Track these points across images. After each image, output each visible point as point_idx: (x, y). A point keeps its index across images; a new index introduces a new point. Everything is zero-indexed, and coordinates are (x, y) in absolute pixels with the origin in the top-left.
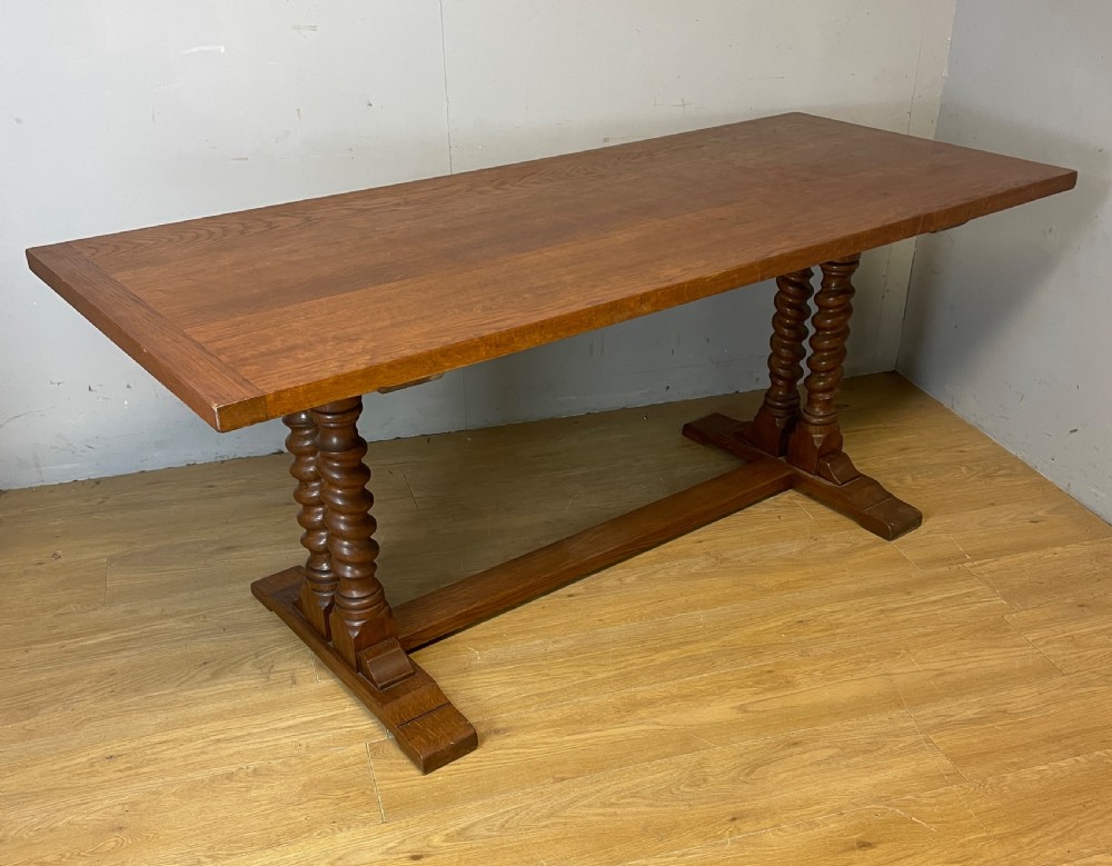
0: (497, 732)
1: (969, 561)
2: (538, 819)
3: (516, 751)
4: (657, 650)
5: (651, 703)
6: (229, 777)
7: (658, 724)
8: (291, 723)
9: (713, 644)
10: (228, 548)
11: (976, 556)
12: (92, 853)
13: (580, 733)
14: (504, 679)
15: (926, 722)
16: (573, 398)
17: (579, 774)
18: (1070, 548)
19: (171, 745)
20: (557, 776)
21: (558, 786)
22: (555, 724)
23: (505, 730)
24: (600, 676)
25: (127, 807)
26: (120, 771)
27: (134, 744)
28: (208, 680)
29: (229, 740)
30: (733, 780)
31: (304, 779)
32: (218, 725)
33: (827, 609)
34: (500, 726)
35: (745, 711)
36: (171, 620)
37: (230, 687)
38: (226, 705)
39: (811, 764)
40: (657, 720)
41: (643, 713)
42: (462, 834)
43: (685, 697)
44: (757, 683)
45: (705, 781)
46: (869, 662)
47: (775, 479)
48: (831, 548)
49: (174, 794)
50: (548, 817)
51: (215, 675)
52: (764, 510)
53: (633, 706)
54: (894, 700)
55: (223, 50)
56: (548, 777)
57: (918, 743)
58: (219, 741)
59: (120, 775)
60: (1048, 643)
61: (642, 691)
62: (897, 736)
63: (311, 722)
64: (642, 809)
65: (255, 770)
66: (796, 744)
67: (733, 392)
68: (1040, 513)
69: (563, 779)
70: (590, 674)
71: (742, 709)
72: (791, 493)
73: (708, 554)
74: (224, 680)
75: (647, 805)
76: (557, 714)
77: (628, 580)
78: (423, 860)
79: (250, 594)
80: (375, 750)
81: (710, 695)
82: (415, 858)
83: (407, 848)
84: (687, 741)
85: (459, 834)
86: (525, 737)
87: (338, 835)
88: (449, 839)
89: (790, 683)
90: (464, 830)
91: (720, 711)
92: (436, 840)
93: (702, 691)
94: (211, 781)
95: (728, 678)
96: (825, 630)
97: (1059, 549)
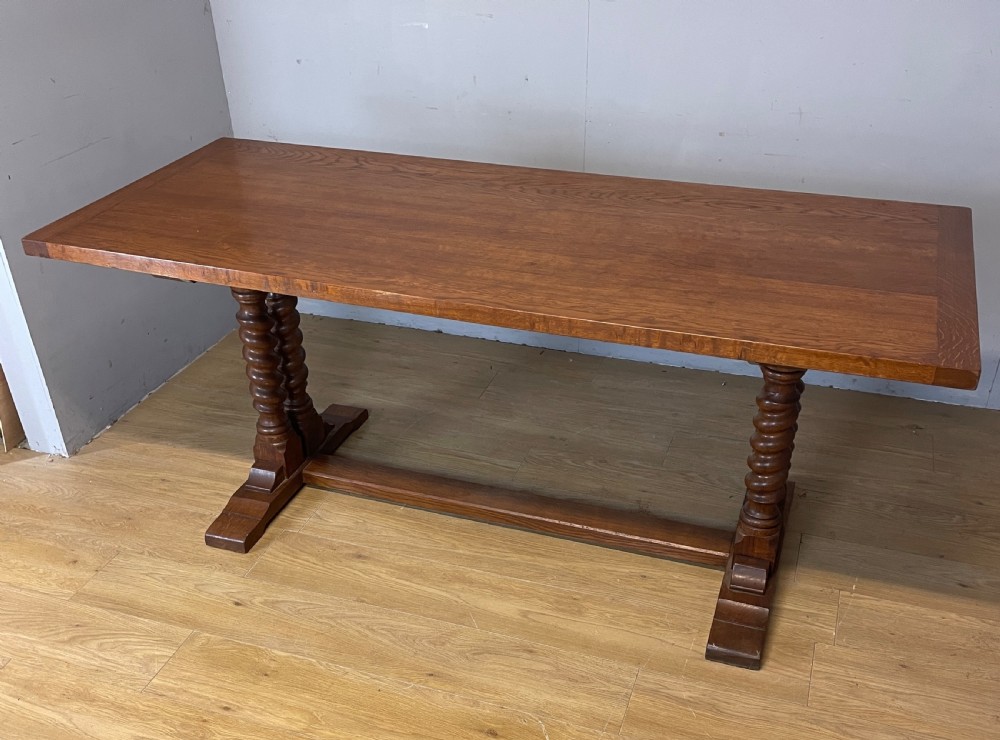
1: (851, 591)
2: (321, 617)
3: (356, 572)
5: (471, 582)
7: (459, 597)
11: (863, 590)
12: (107, 525)
14: (400, 527)
15: (643, 683)
17: (375, 603)
18: (965, 619)
19: (196, 486)
20: (361, 598)
21: (356, 604)
22: (398, 568)
23: (365, 557)
24: (461, 551)
25: (143, 510)
26: (160, 489)
27: (181, 478)
30: (460, 653)
35: (525, 616)
39: (525, 669)
40: (460, 594)
41: (457, 586)
42: (274, 604)
43: (499, 589)
44: (557, 602)
45: (443, 644)
46: (657, 625)
49: (169, 513)
50: (328, 618)
53: (461, 579)
54: (639, 658)
55: (427, 27)
56: (356, 596)
57: (618, 693)
60: (826, 678)
61: (475, 573)
62: (608, 682)
64: (385, 641)
66: (531, 652)
69: (363, 601)
71: (525, 614)
75: (392, 641)
76: (405, 563)
78: (240, 608)
81: (515, 595)
82: (237, 604)
83: (239, 596)
84: (462, 616)
85: (273, 602)
86: (370, 566)
87: (216, 573)
88: (265, 603)
89: (580, 613)
90: (277, 602)
91: (509, 608)
92: (257, 600)
93: (513, 590)
94: (193, 514)
95: (542, 590)
96: (655, 590)
97: (953, 615)
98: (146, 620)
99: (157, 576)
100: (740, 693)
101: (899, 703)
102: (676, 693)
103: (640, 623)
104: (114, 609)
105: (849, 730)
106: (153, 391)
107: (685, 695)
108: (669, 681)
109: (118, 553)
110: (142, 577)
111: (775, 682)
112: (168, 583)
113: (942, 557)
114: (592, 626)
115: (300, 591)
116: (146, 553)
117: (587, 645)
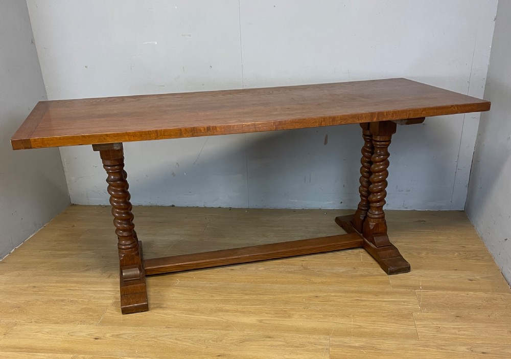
0: (161, 307)
1: (420, 289)
2: (147, 338)
3: (162, 315)
4: (246, 294)
5: (227, 311)
6: (63, 301)
7: (222, 318)
8: (96, 289)
9: (271, 297)
11: (425, 288)
12: (5, 312)
13: (191, 315)
14: (180, 291)
15: (334, 343)
16: (296, 201)
17: (177, 327)
18: (478, 293)
20: (168, 326)
21: (166, 329)
22: (185, 310)
23: (164, 308)
24: (216, 298)
25: (26, 302)
26: (34, 291)
27: (45, 285)
28: (83, 271)
29: (73, 290)
30: (232, 343)
31: (84, 307)
32: (74, 285)
33: (333, 294)
34: (164, 306)
36: (90, 251)
37: (88, 274)
38: (81, 279)
39: (269, 346)
40: (223, 317)
41: (220, 314)
43: (240, 312)
44: (276, 314)
45: (221, 341)
46: (331, 317)
47: (352, 241)
48: (359, 273)
49: (42, 301)
50: (152, 338)
51: (87, 270)
52: (343, 254)
53: (221, 310)
54: (327, 332)
55: (156, 43)
56: (165, 326)
57: (322, 349)
58: (70, 289)
60: (424, 327)
61: (228, 307)
62: (316, 344)
64: (188, 344)
66: (270, 337)
68: (478, 277)
69: (169, 328)
70: (212, 296)
71: (261, 321)
72: (362, 250)
73: (302, 266)
74: (88, 272)
75: (192, 343)
76: (188, 307)
77: (260, 269)
78: (98, 340)
80: (115, 303)
81: (252, 313)
82: (96, 339)
83: (97, 335)
84: (228, 326)
85: (117, 335)
86: (169, 311)
87: (79, 326)
88: (113, 336)
89: (289, 316)
90: (120, 334)
91: (252, 320)
92: (108, 335)
93: (250, 311)
94: (57, 300)
95: (266, 309)
96: (324, 301)
97: (472, 293)
98: (43, 354)
99: (43, 332)
100: (384, 339)
101: (462, 332)
102: (351, 344)
103: (322, 317)
104: (21, 352)
105: (443, 347)
106: (17, 247)
107: (357, 344)
108: (346, 340)
109: (16, 324)
110: (34, 334)
111: (399, 332)
112: (50, 334)
113: (456, 270)
114: (297, 321)
115: (131, 328)
116: (33, 322)
117: (298, 330)
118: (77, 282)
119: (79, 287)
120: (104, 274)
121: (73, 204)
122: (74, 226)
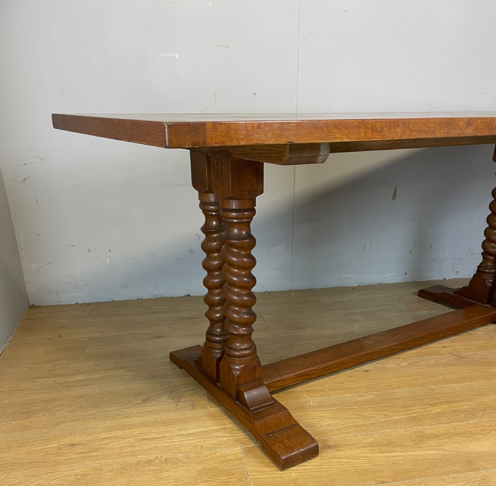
0: (330, 447)
3: (345, 460)
4: (430, 405)
5: (437, 436)
6: (149, 462)
7: (445, 450)
8: (191, 432)
10: (157, 337)
13: (388, 452)
16: (351, 275)
17: (394, 479)
20: (377, 480)
22: (371, 445)
23: (336, 446)
24: (396, 417)
25: (79, 477)
26: (78, 454)
27: (89, 438)
28: (140, 403)
29: (150, 439)
31: (199, 467)
32: (144, 430)
34: (332, 443)
36: (121, 370)
37: (153, 408)
40: (444, 448)
41: (433, 442)
47: (487, 315)
49: (111, 471)
51: (144, 401)
52: (481, 333)
56: (372, 480)
58: (144, 439)
59: (78, 456)
61: (428, 429)
63: (204, 432)
65: (166, 459)
67: (442, 278)
70: (388, 416)
73: (451, 353)
74: (149, 404)
76: (371, 439)
77: (403, 365)
79: (169, 360)
80: (247, 452)
94: (138, 463)
118: (143, 425)
119: (159, 433)
120: (180, 404)
121: (33, 305)
122: (60, 336)
